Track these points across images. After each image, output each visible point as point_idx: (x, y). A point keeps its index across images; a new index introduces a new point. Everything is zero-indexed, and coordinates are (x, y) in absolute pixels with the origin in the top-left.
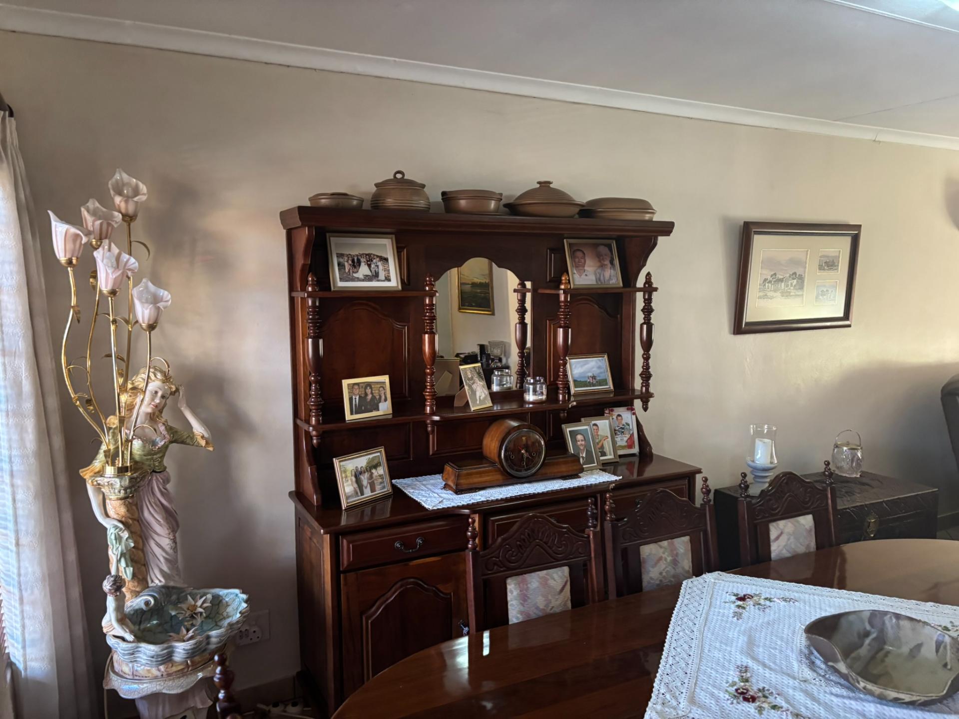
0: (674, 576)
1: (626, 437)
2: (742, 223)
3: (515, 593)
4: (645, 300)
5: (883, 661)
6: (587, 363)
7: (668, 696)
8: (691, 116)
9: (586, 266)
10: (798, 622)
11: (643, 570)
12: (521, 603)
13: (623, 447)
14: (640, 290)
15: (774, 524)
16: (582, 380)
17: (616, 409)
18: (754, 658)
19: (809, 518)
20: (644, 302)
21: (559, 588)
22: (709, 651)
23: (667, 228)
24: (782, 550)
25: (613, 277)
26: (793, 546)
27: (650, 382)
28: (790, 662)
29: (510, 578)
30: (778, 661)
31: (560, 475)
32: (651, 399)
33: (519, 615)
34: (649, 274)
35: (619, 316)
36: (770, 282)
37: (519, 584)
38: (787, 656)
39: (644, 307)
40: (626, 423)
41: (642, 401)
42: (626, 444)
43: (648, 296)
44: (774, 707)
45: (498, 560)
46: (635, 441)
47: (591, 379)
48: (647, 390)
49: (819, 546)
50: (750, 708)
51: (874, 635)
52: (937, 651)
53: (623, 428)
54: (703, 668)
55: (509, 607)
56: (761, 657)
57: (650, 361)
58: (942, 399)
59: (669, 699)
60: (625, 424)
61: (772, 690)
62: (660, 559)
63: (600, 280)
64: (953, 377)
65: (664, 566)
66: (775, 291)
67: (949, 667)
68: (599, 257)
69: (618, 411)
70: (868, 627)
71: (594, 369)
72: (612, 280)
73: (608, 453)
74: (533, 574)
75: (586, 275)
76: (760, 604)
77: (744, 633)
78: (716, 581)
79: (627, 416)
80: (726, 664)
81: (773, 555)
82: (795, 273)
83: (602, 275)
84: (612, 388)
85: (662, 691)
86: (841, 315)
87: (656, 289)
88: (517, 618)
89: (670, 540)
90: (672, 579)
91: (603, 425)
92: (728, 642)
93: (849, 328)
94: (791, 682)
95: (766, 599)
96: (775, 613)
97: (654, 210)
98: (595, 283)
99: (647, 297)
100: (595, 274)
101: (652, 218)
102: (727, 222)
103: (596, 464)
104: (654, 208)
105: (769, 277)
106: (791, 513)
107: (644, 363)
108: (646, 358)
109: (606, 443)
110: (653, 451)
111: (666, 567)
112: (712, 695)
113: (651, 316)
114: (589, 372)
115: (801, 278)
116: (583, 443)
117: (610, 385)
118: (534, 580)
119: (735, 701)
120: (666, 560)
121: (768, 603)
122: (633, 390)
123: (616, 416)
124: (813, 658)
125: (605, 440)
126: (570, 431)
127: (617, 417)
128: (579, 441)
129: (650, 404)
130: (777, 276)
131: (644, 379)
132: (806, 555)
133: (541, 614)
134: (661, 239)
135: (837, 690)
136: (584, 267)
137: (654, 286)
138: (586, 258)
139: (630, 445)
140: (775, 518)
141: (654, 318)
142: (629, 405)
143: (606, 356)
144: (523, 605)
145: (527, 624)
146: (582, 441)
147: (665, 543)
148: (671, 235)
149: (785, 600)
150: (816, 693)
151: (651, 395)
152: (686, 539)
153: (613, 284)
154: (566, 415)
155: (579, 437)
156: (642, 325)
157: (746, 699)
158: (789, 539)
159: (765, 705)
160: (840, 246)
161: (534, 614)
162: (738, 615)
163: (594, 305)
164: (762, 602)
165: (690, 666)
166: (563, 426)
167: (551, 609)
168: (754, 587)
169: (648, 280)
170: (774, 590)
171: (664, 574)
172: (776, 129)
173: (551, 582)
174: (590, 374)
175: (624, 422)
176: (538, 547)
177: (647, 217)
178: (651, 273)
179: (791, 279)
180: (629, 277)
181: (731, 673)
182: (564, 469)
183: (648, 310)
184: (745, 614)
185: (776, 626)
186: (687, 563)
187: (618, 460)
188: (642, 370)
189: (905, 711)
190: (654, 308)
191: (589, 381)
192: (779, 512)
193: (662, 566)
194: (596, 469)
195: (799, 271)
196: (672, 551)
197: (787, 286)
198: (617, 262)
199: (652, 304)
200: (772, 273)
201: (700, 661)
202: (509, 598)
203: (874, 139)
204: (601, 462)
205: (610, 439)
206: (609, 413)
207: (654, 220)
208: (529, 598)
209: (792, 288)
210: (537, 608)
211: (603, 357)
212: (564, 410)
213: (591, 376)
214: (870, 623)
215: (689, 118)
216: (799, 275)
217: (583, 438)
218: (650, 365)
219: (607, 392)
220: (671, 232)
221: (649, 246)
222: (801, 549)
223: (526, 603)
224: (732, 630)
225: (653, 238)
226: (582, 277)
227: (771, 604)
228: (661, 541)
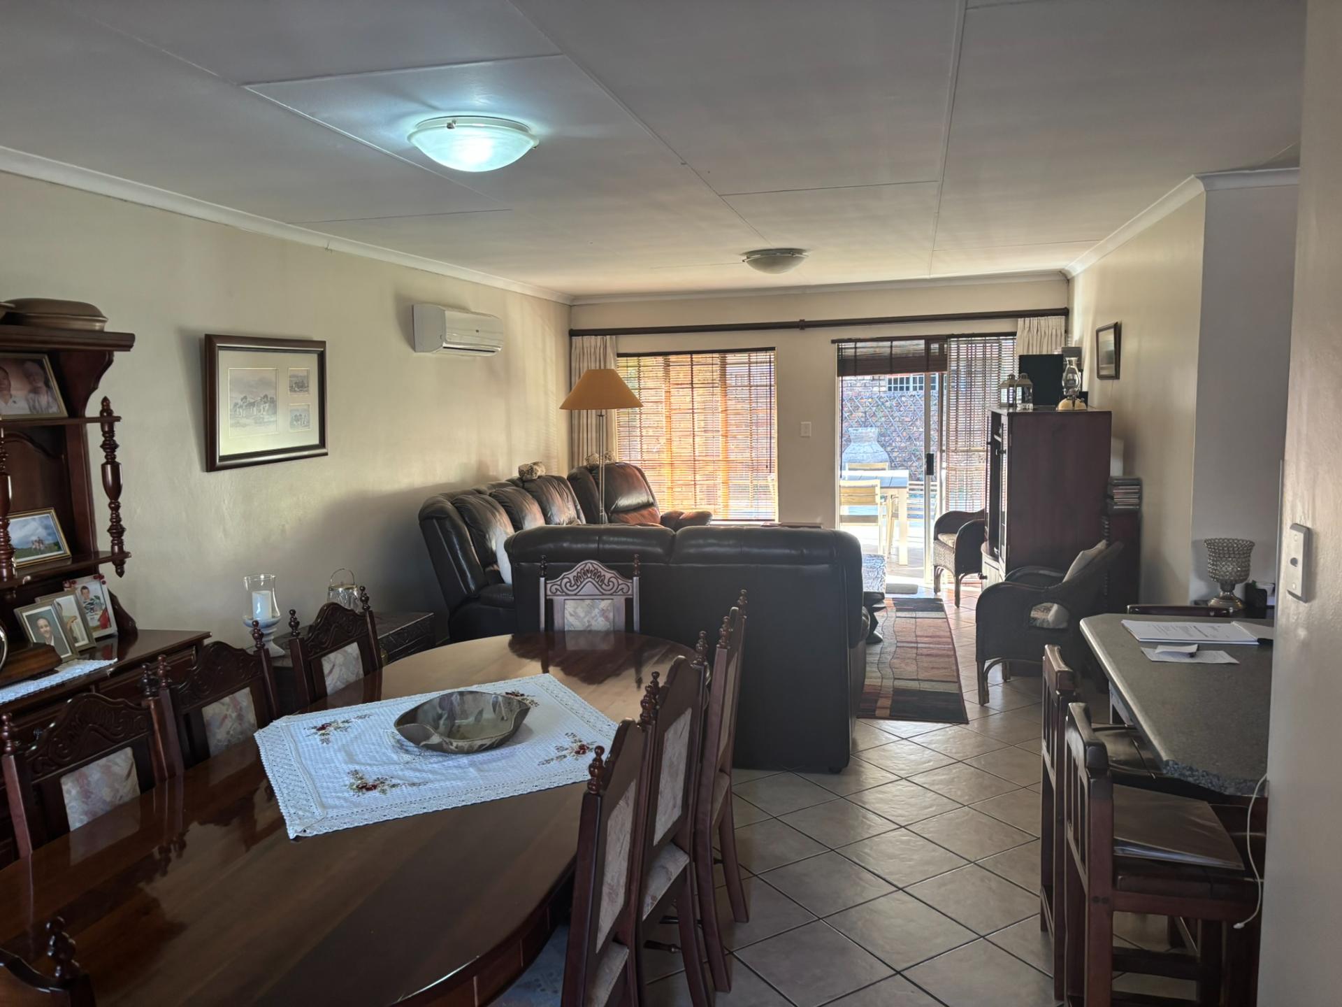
0: (242, 733)
1: (96, 614)
2: (203, 337)
3: (74, 792)
4: (104, 433)
5: (458, 731)
6: (26, 523)
7: (301, 813)
8: (124, 197)
9: (11, 389)
10: (380, 730)
11: (208, 734)
12: (83, 802)
13: (96, 628)
14: (93, 420)
15: (325, 658)
16: (25, 547)
17: (78, 580)
18: (358, 763)
19: (355, 645)
20: (103, 435)
21: (125, 772)
22: (316, 772)
23: (125, 342)
24: (336, 682)
25: (51, 405)
26: (345, 677)
27: (123, 538)
28: (388, 756)
29: (64, 777)
30: (379, 759)
31: (29, 674)
32: (128, 560)
33: (82, 817)
34: (105, 401)
35: (63, 457)
36: (241, 407)
37: (78, 781)
38: (384, 753)
39: (104, 442)
40: (95, 596)
41: (114, 563)
42: (98, 623)
43: (109, 427)
44: (394, 786)
45: (46, 758)
46: (110, 616)
47: (37, 544)
48: (121, 548)
49: (366, 673)
50: (375, 794)
51: (445, 716)
52: (494, 711)
53: (92, 604)
54: (318, 785)
55: (68, 811)
56: (363, 761)
57: (121, 511)
58: (420, 524)
59: (302, 814)
60: (94, 598)
61: (385, 777)
62: (225, 717)
63: (35, 408)
64: (427, 500)
65: (230, 724)
66: (247, 417)
67: (505, 718)
68: (28, 377)
69: (82, 582)
70: (440, 711)
71: (38, 531)
72: (52, 407)
73: (80, 638)
74: (91, 765)
75: (15, 402)
76: (340, 727)
77: (339, 750)
78: (288, 724)
79: (94, 587)
80: (337, 775)
81: (329, 690)
82: (266, 396)
83: (36, 402)
84: (69, 553)
85: (292, 811)
86: (316, 441)
87: (118, 419)
88: (81, 821)
89: (231, 696)
90: (240, 736)
91: (67, 603)
92: (330, 761)
93: (326, 457)
94: (397, 767)
95: (344, 722)
96: (357, 729)
97: (104, 317)
98: (29, 413)
99: (106, 429)
100: (27, 400)
101: (103, 327)
102: (185, 336)
103: (70, 654)
104: (104, 314)
105: (239, 401)
106: (337, 645)
107: (112, 514)
108: (115, 507)
109: (75, 626)
110: (137, 626)
111: (233, 724)
112: (339, 798)
113: (116, 453)
114: (32, 535)
115: (273, 402)
116: (48, 628)
117: (66, 550)
118: (94, 771)
119: (360, 794)
120: (231, 716)
121: (346, 725)
122: (97, 553)
123: (79, 590)
124: (405, 747)
125: (72, 622)
126: (27, 616)
127: (81, 591)
128: (42, 627)
129: (126, 566)
130: (248, 399)
131: (115, 535)
132: (357, 682)
133: (108, 808)
134: (118, 356)
135: (435, 759)
136: (9, 390)
137: (115, 414)
138: (10, 378)
139: (105, 623)
140: (325, 652)
141: (120, 456)
142: (93, 571)
143: (53, 511)
144: (86, 803)
145: (95, 825)
146: (46, 626)
147: (227, 700)
148: (132, 350)
149: (360, 717)
150: (419, 767)
151: (127, 555)
152: (247, 690)
153: (54, 413)
154: (15, 596)
155: (42, 622)
156: (103, 467)
157: (369, 789)
158: (341, 670)
159: (386, 787)
160: (306, 364)
161: (100, 809)
162: (327, 741)
163: (25, 442)
164: (341, 725)
165: (306, 788)
166: (17, 610)
167: (120, 800)
168: (327, 718)
169: (105, 408)
170: (347, 714)
171: (232, 732)
172: (226, 225)
173: (116, 769)
174: (34, 538)
175: (91, 596)
176: (92, 732)
177: (97, 326)
178: (109, 397)
179: (263, 402)
180: (75, 405)
181: (346, 778)
182: (34, 664)
183: (110, 446)
184: (332, 738)
185: (362, 737)
186: (251, 717)
187: (95, 644)
188: (110, 524)
189: (488, 753)
190: (118, 442)
191: (34, 547)
192: (328, 645)
193: (228, 724)
194: (73, 660)
195: (271, 393)
196: (235, 706)
197: (260, 411)
198: (54, 383)
199: (115, 438)
200: (242, 396)
201: (313, 781)
202: (66, 801)
203: (326, 246)
204: (78, 650)
205: (79, 620)
206: (70, 587)
207: (106, 330)
208: (92, 793)
209: (265, 413)
210: (104, 802)
211: (49, 513)
212: (11, 589)
213: (36, 541)
214: (441, 707)
215: (122, 200)
216: (271, 398)
217: (47, 623)
218: (121, 516)
219: (62, 559)
220: (131, 346)
221: (103, 363)
222: (352, 678)
223: (90, 800)
224: (327, 752)
225: (107, 353)
226: (9, 404)
227: (350, 724)
228: (222, 697)
